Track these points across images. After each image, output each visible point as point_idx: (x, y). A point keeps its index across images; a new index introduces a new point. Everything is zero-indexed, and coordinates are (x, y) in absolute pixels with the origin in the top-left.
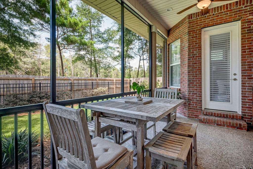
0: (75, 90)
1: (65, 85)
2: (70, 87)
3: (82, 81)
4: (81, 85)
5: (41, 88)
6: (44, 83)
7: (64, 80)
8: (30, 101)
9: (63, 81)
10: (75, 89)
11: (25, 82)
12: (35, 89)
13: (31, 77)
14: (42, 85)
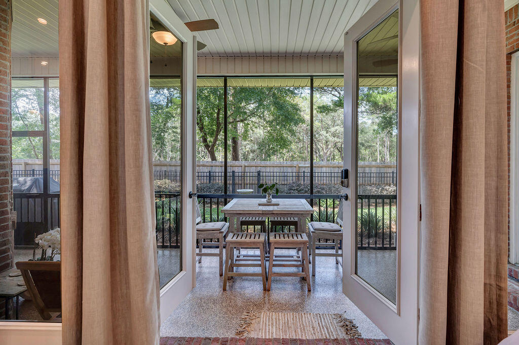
5: (306, 178)
11: (290, 170)
12: (298, 180)
13: (295, 163)
14: (306, 174)
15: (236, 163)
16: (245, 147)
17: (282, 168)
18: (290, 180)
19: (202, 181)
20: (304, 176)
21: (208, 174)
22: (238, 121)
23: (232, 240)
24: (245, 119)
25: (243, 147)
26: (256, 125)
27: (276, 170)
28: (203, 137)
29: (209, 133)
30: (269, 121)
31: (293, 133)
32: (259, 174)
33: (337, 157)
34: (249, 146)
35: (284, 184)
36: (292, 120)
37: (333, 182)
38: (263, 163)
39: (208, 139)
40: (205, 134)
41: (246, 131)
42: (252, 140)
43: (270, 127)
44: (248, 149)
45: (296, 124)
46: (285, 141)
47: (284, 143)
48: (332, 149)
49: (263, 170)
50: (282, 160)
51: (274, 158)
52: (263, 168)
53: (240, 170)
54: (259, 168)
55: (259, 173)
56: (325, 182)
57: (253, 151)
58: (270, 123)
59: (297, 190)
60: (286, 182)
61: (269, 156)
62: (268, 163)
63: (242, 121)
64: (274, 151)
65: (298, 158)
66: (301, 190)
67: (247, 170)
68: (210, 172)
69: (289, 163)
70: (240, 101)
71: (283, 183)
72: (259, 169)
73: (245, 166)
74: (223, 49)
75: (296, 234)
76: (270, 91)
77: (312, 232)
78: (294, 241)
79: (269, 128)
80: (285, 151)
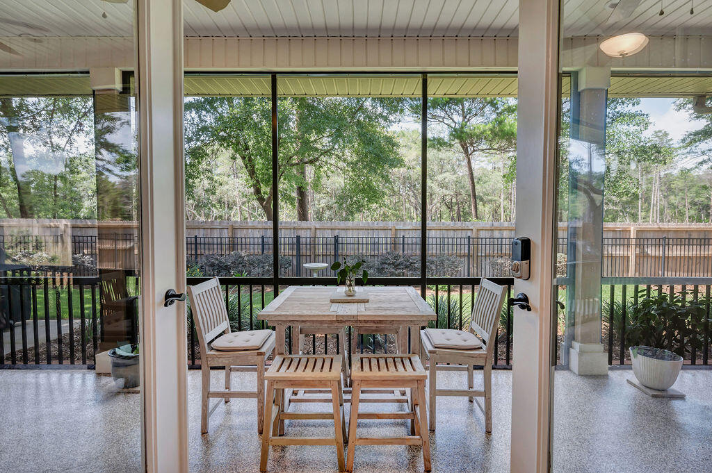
0: (483, 255)
1: (438, 242)
2: (467, 246)
3: (501, 232)
4: (478, 245)
5: (406, 246)
6: (413, 236)
7: (454, 230)
8: (380, 270)
9: (452, 232)
10: (483, 252)
11: (382, 234)
12: (395, 248)
13: (390, 224)
14: (406, 240)
15: (304, 224)
16: (319, 201)
17: (371, 232)
18: (383, 250)
19: (252, 251)
20: (403, 244)
21: (260, 240)
22: (306, 163)
23: (278, 375)
24: (317, 159)
25: (316, 202)
26: (333, 168)
27: (361, 234)
28: (254, 186)
29: (262, 181)
30: (352, 163)
31: (386, 179)
32: (336, 241)
33: (445, 216)
34: (324, 201)
35: (374, 256)
36: (386, 160)
37: (446, 252)
38: (342, 224)
39: (263, 190)
40: (258, 181)
41: (318, 178)
42: (328, 193)
43: (353, 171)
44: (322, 205)
45: (392, 165)
46: (375, 191)
47: (373, 194)
48: (438, 205)
49: (342, 234)
50: (369, 220)
51: (358, 216)
52: (343, 231)
53: (308, 234)
54: (337, 231)
55: (336, 238)
56: (434, 252)
57: (330, 208)
58: (354, 165)
59: (393, 264)
60: (376, 252)
61: (352, 213)
62: (350, 224)
63: (311, 162)
64: (359, 206)
65: (392, 217)
66: (399, 265)
67: (319, 234)
68: (263, 238)
69: (382, 224)
70: (308, 131)
71: (372, 253)
72: (336, 233)
73: (316, 229)
74: (268, 22)
75: (402, 358)
76: (353, 117)
77: (430, 352)
78: (399, 376)
79: (351, 173)
80: (374, 205)
